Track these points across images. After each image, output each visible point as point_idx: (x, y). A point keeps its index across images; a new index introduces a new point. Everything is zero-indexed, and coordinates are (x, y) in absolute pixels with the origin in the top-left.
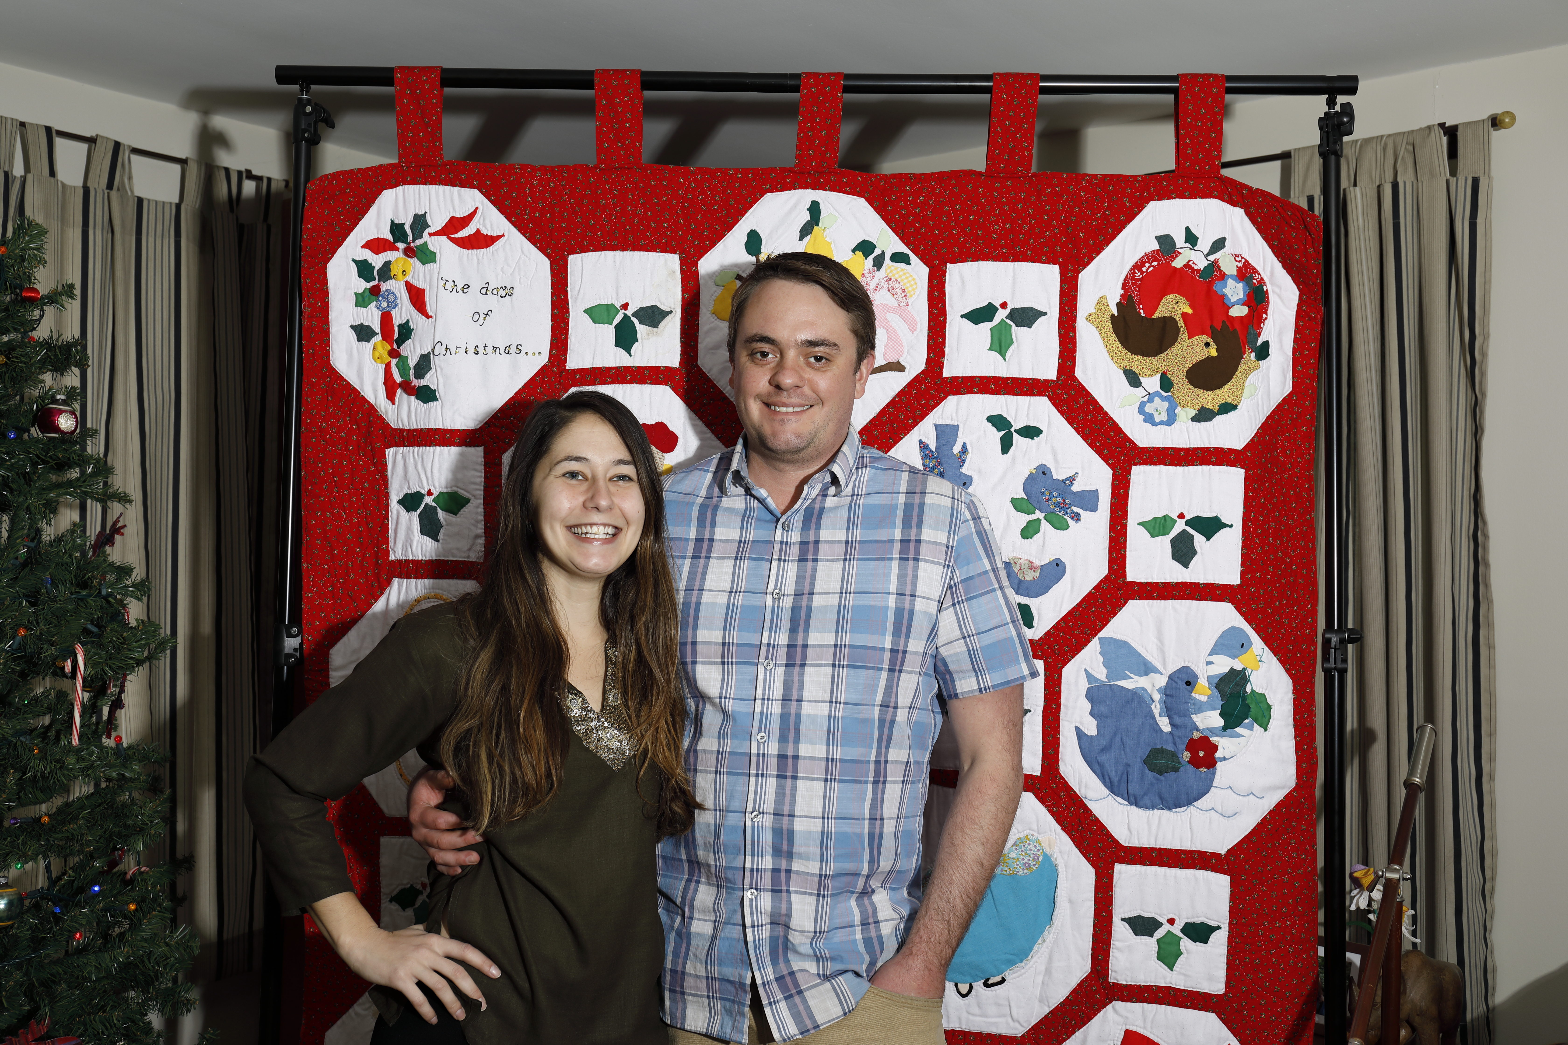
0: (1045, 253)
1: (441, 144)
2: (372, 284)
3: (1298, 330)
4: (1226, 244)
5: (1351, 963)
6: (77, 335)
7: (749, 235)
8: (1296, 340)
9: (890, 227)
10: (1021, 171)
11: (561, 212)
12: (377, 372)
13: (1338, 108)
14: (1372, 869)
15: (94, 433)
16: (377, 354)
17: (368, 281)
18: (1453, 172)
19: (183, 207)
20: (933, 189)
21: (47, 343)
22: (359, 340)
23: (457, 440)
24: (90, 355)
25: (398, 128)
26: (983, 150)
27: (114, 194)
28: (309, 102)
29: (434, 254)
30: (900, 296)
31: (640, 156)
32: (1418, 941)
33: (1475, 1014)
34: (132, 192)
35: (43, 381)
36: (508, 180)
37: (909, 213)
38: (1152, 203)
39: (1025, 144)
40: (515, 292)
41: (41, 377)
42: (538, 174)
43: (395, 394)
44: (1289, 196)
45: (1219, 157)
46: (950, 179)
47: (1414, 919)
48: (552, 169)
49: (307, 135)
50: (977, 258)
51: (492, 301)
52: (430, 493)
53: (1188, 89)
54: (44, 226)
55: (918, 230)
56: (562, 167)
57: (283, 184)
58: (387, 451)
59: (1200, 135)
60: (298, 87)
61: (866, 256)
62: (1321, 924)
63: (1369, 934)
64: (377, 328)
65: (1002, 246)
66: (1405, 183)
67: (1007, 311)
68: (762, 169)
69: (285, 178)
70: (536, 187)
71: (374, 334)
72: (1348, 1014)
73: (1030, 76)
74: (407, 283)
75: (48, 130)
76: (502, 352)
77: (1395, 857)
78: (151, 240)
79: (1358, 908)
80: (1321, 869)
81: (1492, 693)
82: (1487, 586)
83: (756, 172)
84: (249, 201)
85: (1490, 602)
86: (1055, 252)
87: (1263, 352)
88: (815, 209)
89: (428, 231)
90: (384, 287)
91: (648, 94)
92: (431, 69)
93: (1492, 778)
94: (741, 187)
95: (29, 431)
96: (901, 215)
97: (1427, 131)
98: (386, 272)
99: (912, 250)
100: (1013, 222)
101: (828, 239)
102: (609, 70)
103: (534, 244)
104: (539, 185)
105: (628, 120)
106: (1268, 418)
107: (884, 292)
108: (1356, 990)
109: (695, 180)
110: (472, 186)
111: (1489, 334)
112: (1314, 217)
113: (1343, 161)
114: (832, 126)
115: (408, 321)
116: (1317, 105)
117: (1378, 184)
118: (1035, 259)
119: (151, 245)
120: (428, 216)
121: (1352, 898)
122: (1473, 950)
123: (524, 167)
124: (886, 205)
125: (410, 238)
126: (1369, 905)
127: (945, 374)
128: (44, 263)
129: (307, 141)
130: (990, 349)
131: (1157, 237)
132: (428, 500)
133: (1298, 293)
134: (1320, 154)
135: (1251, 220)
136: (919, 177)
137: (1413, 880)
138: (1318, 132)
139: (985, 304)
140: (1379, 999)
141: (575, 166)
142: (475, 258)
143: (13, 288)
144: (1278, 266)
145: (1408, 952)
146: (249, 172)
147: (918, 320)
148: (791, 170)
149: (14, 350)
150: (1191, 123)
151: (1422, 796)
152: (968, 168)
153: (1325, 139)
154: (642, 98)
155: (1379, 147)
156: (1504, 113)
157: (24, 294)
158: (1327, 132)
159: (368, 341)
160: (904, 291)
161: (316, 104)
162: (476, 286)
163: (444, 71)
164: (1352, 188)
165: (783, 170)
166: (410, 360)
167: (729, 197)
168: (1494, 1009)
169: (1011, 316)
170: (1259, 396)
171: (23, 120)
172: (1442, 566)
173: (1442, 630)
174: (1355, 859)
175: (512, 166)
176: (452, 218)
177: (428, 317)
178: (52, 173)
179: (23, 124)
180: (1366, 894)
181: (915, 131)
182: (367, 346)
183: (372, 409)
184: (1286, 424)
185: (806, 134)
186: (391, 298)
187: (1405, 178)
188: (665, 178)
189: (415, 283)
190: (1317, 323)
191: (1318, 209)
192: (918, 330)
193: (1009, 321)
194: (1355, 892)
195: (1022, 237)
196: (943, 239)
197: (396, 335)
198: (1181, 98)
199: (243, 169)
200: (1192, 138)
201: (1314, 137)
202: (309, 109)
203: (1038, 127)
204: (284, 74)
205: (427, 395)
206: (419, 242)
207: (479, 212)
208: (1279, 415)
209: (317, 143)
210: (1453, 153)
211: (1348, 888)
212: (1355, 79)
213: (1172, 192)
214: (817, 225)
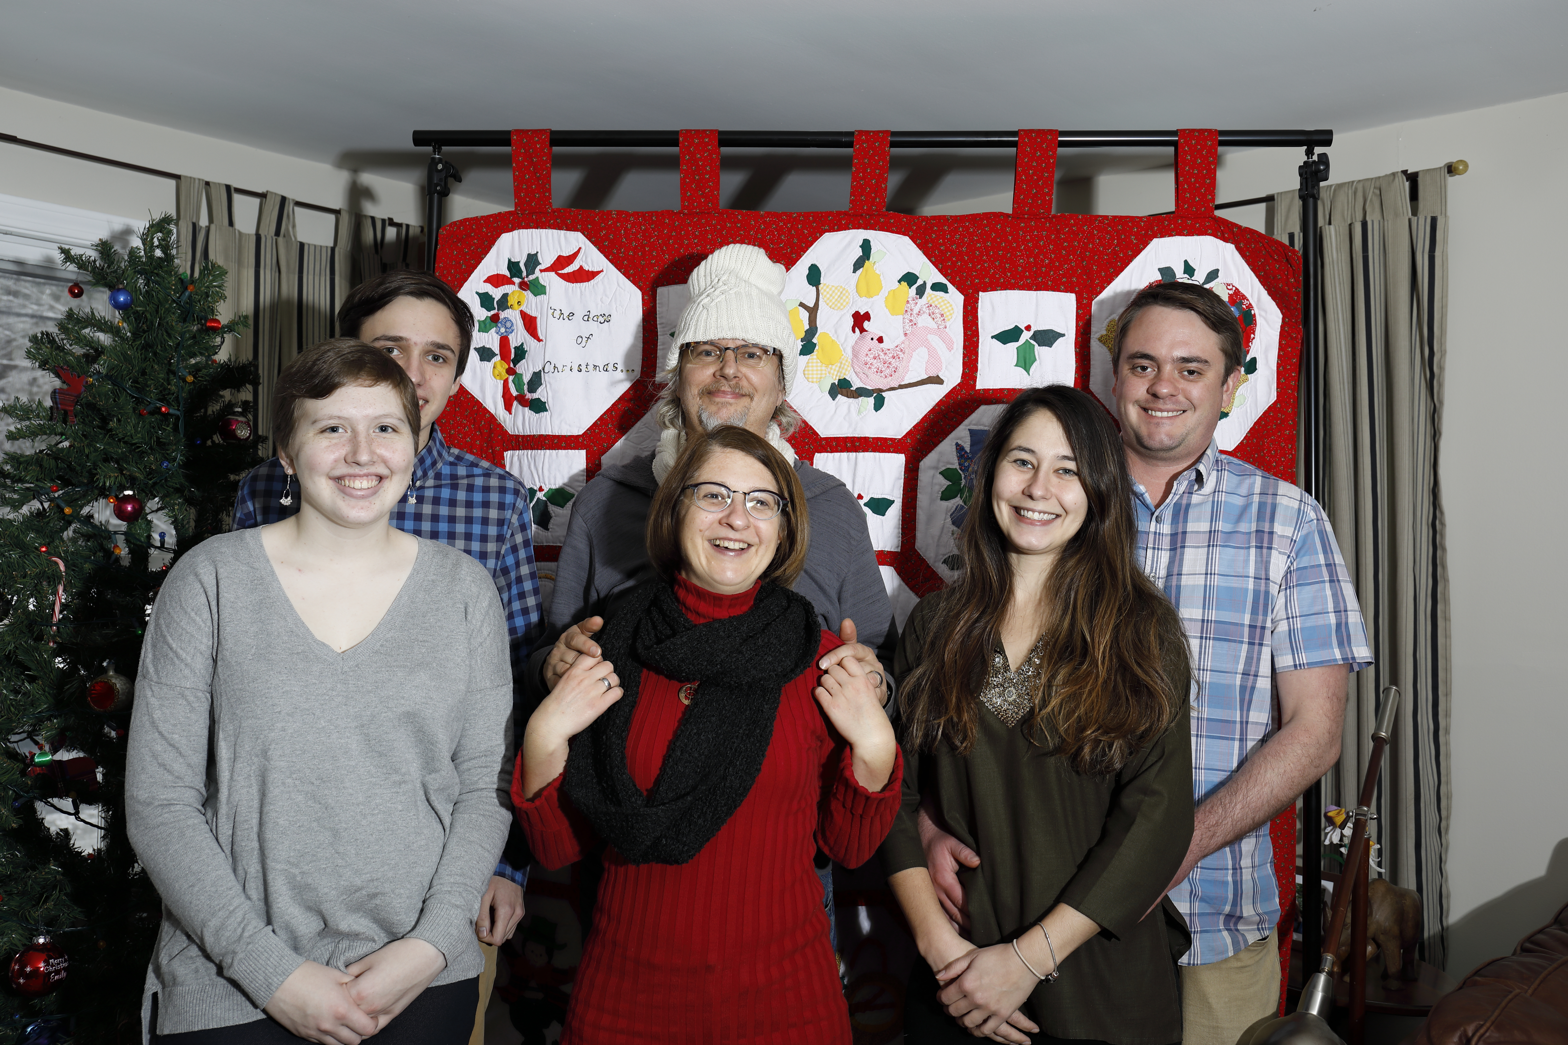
0: (1063, 284)
1: (550, 194)
2: (493, 312)
3: (1281, 348)
4: (1219, 274)
5: (1325, 890)
6: (251, 358)
7: (810, 268)
8: (1279, 356)
9: (931, 261)
10: (1043, 213)
11: (651, 251)
12: (497, 387)
13: (1315, 158)
14: (1343, 810)
15: (264, 439)
16: (497, 372)
17: (489, 310)
18: (1415, 212)
19: (337, 250)
20: (967, 228)
21: (227, 364)
22: (481, 360)
23: (563, 445)
24: (261, 375)
25: (514, 182)
26: (1009, 195)
27: (281, 240)
28: (440, 161)
29: (544, 287)
30: (939, 319)
31: (718, 203)
32: (1383, 871)
33: (1432, 933)
34: (296, 238)
35: (222, 397)
36: (606, 224)
37: (947, 249)
38: (1155, 240)
39: (1046, 190)
40: (612, 319)
41: (221, 393)
42: (632, 219)
43: (512, 405)
44: (1273, 234)
45: (1213, 200)
46: (982, 220)
47: (1380, 852)
48: (643, 214)
49: (438, 188)
50: (1005, 287)
51: (592, 327)
52: (541, 489)
53: (1186, 142)
54: (225, 267)
55: (955, 263)
56: (652, 212)
57: (419, 230)
58: (505, 454)
59: (1196, 182)
60: (431, 148)
61: (910, 285)
62: (1299, 856)
63: (1341, 865)
64: (496, 349)
65: (1027, 277)
66: (1373, 221)
67: (1031, 333)
68: (821, 213)
69: (420, 224)
70: (630, 230)
71: (494, 355)
72: (1322, 933)
73: (1051, 132)
74: (522, 312)
75: (228, 187)
76: (601, 369)
77: (1363, 799)
78: (311, 277)
79: (1331, 843)
80: (1300, 809)
81: (1447, 660)
82: (1444, 567)
83: (816, 215)
84: (391, 244)
85: (1446, 581)
86: (1072, 282)
87: (1251, 367)
88: (866, 246)
89: (539, 267)
90: (503, 315)
91: (725, 150)
92: (542, 131)
93: (1447, 732)
94: (803, 228)
95: (212, 438)
96: (940, 250)
97: (1392, 177)
98: (504, 303)
99: (949, 281)
100: (1036, 257)
101: (877, 272)
102: (691, 130)
103: (628, 278)
104: (632, 228)
105: (707, 173)
106: (1256, 424)
107: (926, 316)
108: (1329, 913)
109: (765, 223)
110: (576, 230)
111: (1445, 351)
112: (1294, 252)
113: (1319, 203)
114: (881, 175)
115: (522, 344)
116: (1297, 155)
117: (1349, 222)
118: (1055, 288)
119: (311, 282)
120: (539, 255)
121: (1326, 834)
122: (1430, 878)
123: (619, 213)
124: (927, 242)
125: (524, 274)
126: (1341, 840)
127: (979, 386)
128: (224, 298)
129: (439, 193)
130: (1016, 365)
131: (1159, 269)
132: (540, 495)
133: (1281, 316)
134: (1300, 197)
135: (1240, 253)
136: (955, 218)
137: (1379, 819)
138: (1298, 179)
139: (1012, 326)
140: (1349, 920)
141: (662, 212)
142: (578, 290)
143: (200, 319)
144: (1264, 293)
145: (1374, 880)
146: (391, 220)
147: (955, 340)
148: (846, 213)
149: (200, 370)
150: (1189, 171)
151: (1387, 748)
152: (997, 211)
153: (1304, 184)
154: (719, 153)
155: (1350, 191)
156: (1458, 161)
157: (208, 324)
158: (1306, 178)
159: (489, 361)
160: (942, 315)
161: (446, 162)
162: (579, 314)
163: (552, 132)
164: (1327, 226)
165: (839, 213)
166: (524, 377)
167: (793, 236)
168: (1448, 928)
169: (1034, 337)
170: (1248, 405)
171: (207, 180)
172: (1405, 551)
173: (1405, 605)
174: (1329, 801)
175: (609, 213)
176: (560, 257)
177: (539, 340)
178: (231, 223)
179: (207, 183)
180: (1338, 831)
181: (951, 180)
182: (488, 365)
183: (492, 418)
184: (1272, 429)
185: (858, 182)
186: (508, 324)
187: (1373, 218)
188: (739, 221)
189: (528, 312)
190: (1298, 342)
191: (1298, 245)
192: (955, 349)
193: (1032, 342)
194: (1329, 829)
195: (1044, 269)
196: (976, 271)
197: (513, 356)
198: (1180, 150)
199: (386, 217)
200: (1189, 184)
201: (1295, 183)
202: (440, 167)
203: (1057, 176)
204: (420, 138)
205: (538, 406)
206: (531, 277)
207: (582, 252)
208: (1265, 421)
209: (447, 195)
210: (1414, 196)
211: (1323, 826)
212: (1330, 133)
213: (1173, 230)
214: (868, 259)
